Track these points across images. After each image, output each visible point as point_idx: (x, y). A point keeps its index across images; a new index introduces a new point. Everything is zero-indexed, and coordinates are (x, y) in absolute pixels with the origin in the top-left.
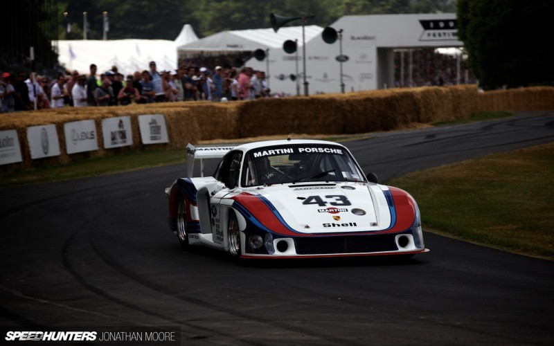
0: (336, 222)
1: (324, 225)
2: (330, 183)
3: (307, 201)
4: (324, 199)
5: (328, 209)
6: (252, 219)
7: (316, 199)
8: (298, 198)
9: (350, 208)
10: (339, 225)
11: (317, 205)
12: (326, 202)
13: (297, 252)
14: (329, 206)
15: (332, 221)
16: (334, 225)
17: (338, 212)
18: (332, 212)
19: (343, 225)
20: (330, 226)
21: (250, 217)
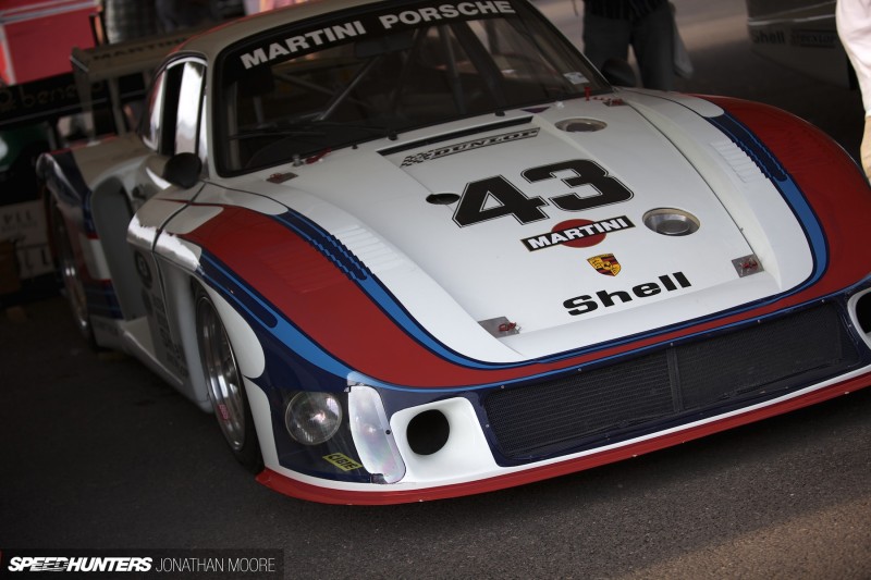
0: (610, 284)
1: (568, 304)
2: (511, 115)
3: (470, 211)
4: (530, 190)
5: (560, 229)
6: (284, 332)
7: (498, 196)
8: (433, 199)
9: (633, 209)
10: (625, 297)
11: (510, 220)
12: (538, 202)
13: (501, 460)
14: (556, 215)
15: (594, 283)
16: (606, 298)
17: (598, 237)
18: (575, 243)
19: (639, 291)
20: (592, 306)
21: (273, 323)
